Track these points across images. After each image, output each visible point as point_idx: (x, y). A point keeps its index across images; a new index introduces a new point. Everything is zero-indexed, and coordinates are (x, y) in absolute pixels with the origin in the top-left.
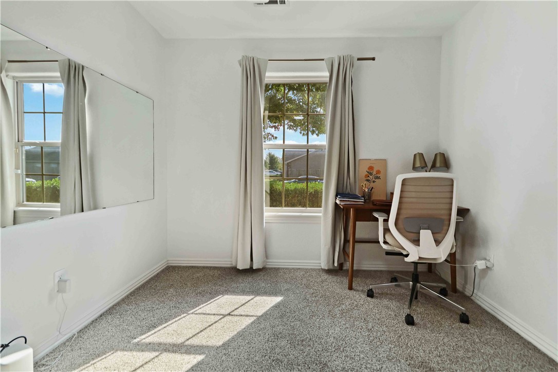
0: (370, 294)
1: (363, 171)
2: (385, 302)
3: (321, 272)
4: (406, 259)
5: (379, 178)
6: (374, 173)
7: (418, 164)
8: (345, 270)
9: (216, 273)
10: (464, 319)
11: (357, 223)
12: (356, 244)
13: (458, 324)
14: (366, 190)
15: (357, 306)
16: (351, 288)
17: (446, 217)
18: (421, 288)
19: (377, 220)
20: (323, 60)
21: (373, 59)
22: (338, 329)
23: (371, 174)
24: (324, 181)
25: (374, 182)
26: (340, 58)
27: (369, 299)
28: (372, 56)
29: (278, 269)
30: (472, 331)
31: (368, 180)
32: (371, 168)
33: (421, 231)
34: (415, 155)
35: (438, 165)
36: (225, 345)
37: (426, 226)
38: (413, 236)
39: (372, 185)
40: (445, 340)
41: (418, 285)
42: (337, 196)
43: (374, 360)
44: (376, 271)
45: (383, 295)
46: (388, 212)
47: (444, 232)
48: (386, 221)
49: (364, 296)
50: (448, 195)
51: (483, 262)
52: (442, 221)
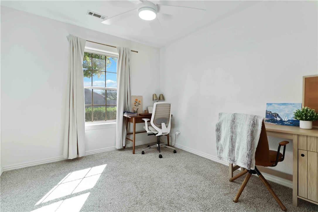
0: (143, 153)
1: (133, 101)
2: (149, 154)
3: (116, 151)
4: (157, 135)
5: (139, 104)
6: (138, 102)
7: (155, 99)
8: (126, 148)
9: (54, 165)
10: (175, 152)
11: (136, 124)
12: (136, 134)
13: (174, 154)
14: (135, 110)
15: (140, 158)
16: (134, 153)
17: (168, 118)
18: (161, 145)
19: (144, 121)
20: (116, 47)
21: (137, 52)
22: (139, 167)
23: (137, 102)
24: (117, 106)
25: (138, 106)
26: (124, 48)
27: (143, 155)
28: (137, 51)
29: (92, 155)
30: (178, 154)
31: (135, 105)
32: (136, 100)
33: (162, 123)
34: (153, 95)
35: (161, 99)
36: (96, 186)
37: (163, 121)
38: (159, 126)
39: (137, 107)
40: (173, 159)
41: (160, 145)
42: (124, 113)
43: (156, 170)
44: (140, 146)
45: (147, 152)
46: (150, 118)
47: (168, 123)
48: (149, 121)
49: (141, 155)
50: (169, 110)
51: (178, 132)
52: (167, 119)
